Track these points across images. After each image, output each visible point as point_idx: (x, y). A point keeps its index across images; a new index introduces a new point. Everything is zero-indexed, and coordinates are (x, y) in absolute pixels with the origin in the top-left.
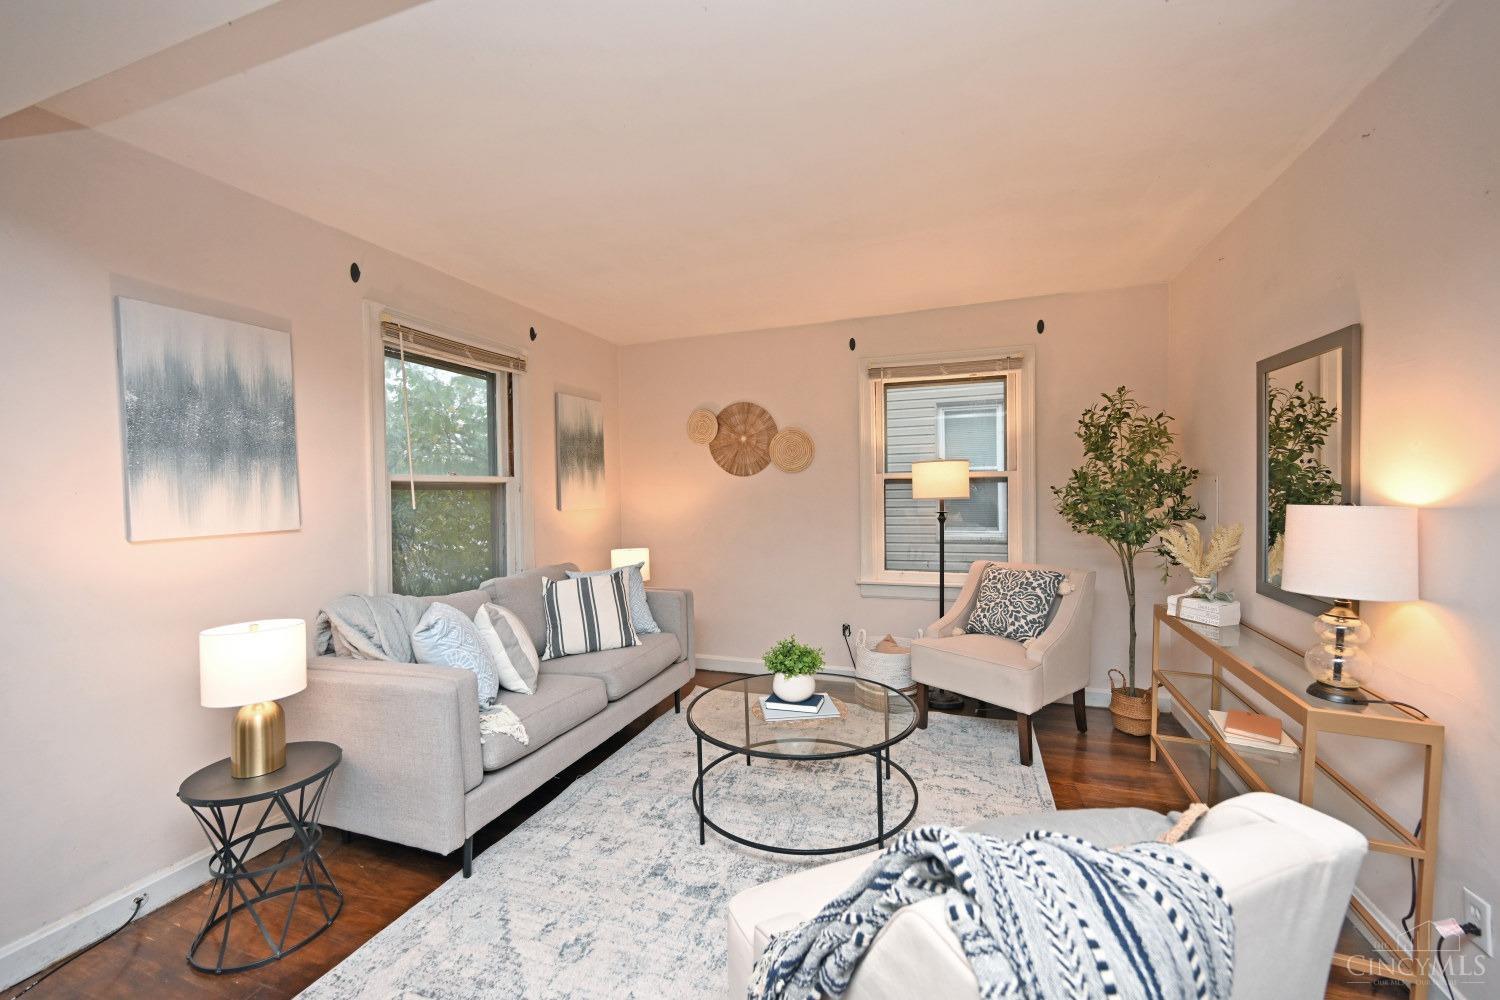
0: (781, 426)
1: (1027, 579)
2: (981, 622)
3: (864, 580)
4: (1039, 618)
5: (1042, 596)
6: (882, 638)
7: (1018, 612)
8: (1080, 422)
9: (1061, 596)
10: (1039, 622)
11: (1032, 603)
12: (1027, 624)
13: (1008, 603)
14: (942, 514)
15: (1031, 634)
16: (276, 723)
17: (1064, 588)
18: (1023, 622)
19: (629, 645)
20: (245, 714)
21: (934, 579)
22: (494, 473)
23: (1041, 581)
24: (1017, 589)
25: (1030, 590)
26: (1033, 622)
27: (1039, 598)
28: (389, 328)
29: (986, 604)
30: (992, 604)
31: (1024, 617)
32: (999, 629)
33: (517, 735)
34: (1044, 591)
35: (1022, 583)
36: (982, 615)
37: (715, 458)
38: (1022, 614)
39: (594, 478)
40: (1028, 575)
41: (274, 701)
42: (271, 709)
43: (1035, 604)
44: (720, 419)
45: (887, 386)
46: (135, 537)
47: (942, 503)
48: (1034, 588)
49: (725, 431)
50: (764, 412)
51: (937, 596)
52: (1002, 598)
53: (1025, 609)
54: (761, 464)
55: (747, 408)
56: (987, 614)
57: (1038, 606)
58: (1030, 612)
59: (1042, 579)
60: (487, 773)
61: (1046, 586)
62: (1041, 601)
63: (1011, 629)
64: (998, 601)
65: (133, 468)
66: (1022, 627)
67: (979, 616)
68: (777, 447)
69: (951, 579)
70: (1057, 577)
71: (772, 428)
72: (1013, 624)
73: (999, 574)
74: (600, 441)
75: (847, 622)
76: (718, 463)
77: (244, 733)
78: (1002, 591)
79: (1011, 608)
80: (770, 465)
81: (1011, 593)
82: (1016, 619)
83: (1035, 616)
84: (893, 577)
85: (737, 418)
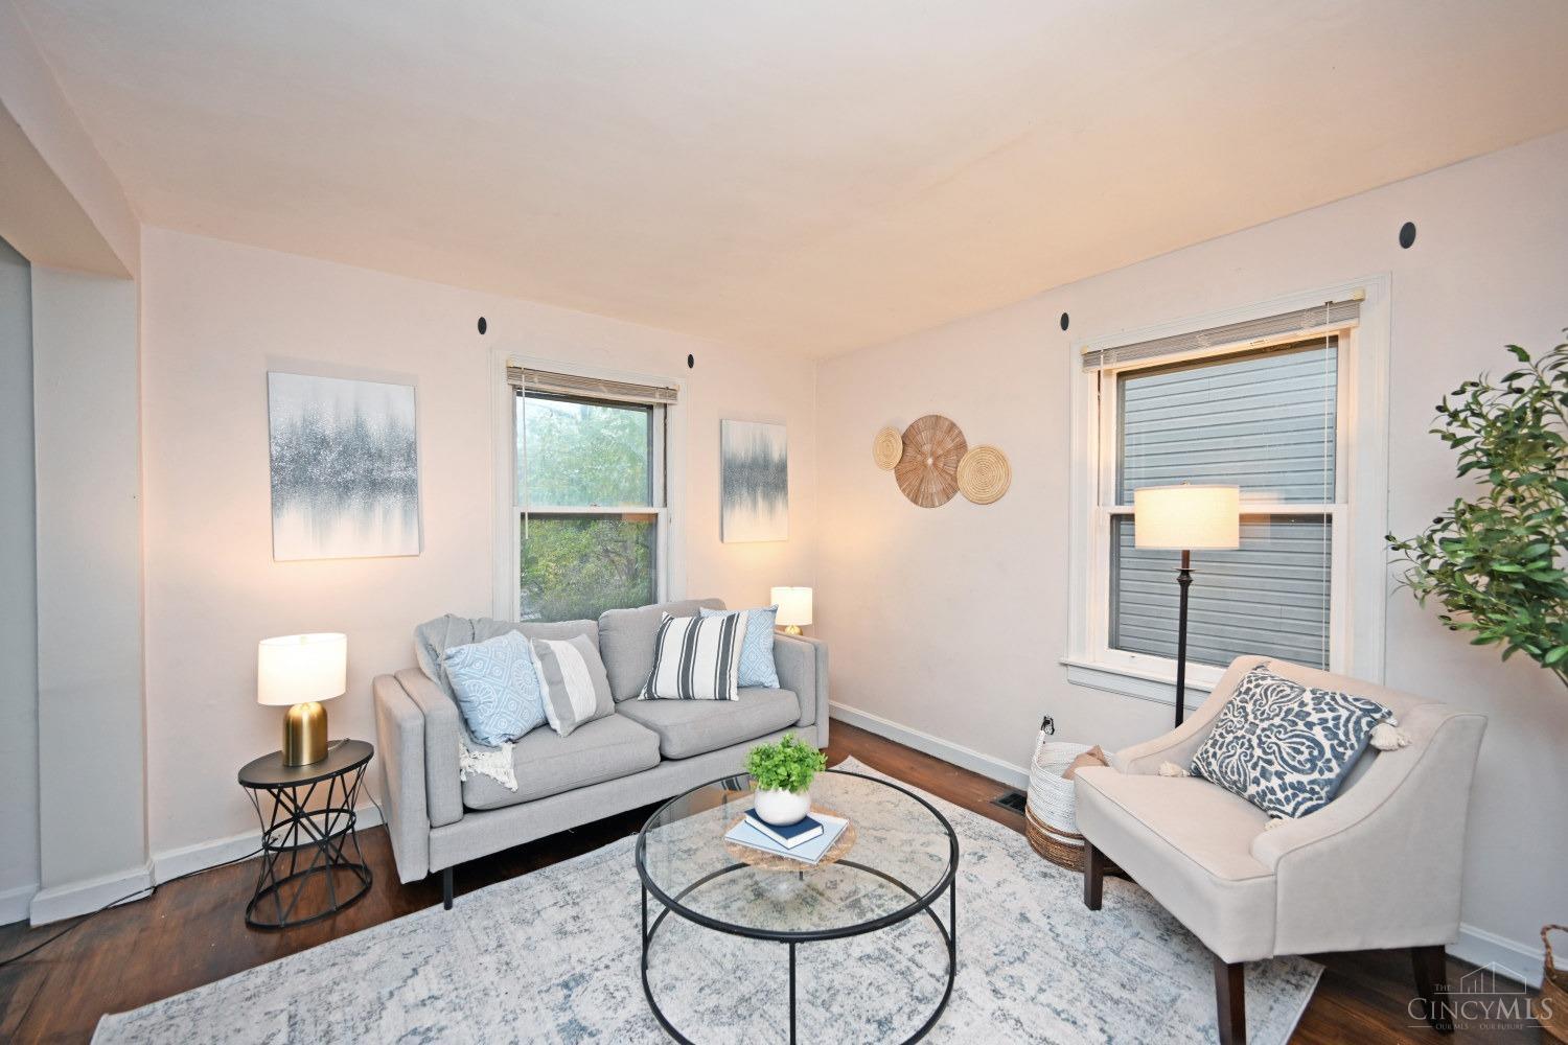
0: (972, 444)
1: (1302, 704)
2: (1209, 764)
3: (1072, 659)
4: (1312, 782)
5: (1326, 744)
6: (1089, 748)
7: (1270, 763)
8: (1439, 408)
9: (1377, 751)
10: (1313, 791)
11: (1300, 752)
12: (1283, 789)
13: (1255, 742)
14: (1185, 572)
15: (1289, 808)
16: (321, 723)
17: (1383, 736)
18: (1275, 782)
19: (723, 698)
20: (294, 713)
21: (1167, 669)
22: (651, 503)
23: (1329, 715)
24: (1277, 721)
25: (1301, 725)
26: (1299, 787)
27: (1318, 744)
28: (513, 372)
29: (1221, 735)
30: (1230, 737)
31: (1280, 775)
32: (1235, 783)
33: (501, 778)
34: (1332, 734)
35: (1289, 711)
36: (1211, 751)
37: (900, 487)
38: (1276, 767)
39: (772, 509)
40: (1307, 697)
41: (319, 702)
42: (315, 709)
43: (1306, 755)
44: (906, 439)
45: (1122, 376)
46: (276, 559)
47: (1186, 555)
48: (1310, 725)
49: (911, 452)
50: (953, 426)
51: (1173, 698)
52: (1247, 731)
53: (1282, 758)
54: (950, 491)
55: (936, 420)
56: (1219, 753)
57: (1312, 760)
58: (1294, 769)
59: (1332, 710)
60: (467, 810)
61: (1337, 726)
62: (1322, 752)
63: (1252, 789)
64: (1240, 733)
65: (276, 504)
66: (1272, 791)
67: (1206, 752)
68: (966, 472)
69: (1196, 674)
70: (1366, 712)
71: (962, 446)
72: (1256, 781)
73: (1257, 686)
74: (782, 468)
75: (1050, 715)
76: (904, 491)
77: (292, 730)
78: (1251, 718)
79: (1258, 752)
80: (958, 494)
81: (1266, 724)
82: (1264, 773)
83: (1305, 779)
84: (1121, 661)
85: (925, 435)
